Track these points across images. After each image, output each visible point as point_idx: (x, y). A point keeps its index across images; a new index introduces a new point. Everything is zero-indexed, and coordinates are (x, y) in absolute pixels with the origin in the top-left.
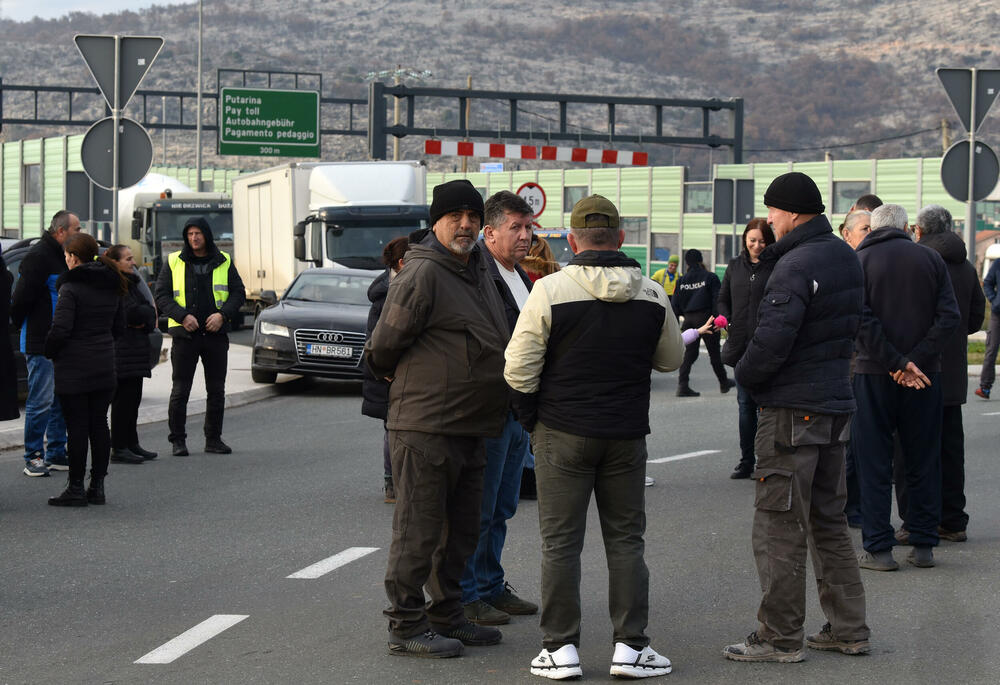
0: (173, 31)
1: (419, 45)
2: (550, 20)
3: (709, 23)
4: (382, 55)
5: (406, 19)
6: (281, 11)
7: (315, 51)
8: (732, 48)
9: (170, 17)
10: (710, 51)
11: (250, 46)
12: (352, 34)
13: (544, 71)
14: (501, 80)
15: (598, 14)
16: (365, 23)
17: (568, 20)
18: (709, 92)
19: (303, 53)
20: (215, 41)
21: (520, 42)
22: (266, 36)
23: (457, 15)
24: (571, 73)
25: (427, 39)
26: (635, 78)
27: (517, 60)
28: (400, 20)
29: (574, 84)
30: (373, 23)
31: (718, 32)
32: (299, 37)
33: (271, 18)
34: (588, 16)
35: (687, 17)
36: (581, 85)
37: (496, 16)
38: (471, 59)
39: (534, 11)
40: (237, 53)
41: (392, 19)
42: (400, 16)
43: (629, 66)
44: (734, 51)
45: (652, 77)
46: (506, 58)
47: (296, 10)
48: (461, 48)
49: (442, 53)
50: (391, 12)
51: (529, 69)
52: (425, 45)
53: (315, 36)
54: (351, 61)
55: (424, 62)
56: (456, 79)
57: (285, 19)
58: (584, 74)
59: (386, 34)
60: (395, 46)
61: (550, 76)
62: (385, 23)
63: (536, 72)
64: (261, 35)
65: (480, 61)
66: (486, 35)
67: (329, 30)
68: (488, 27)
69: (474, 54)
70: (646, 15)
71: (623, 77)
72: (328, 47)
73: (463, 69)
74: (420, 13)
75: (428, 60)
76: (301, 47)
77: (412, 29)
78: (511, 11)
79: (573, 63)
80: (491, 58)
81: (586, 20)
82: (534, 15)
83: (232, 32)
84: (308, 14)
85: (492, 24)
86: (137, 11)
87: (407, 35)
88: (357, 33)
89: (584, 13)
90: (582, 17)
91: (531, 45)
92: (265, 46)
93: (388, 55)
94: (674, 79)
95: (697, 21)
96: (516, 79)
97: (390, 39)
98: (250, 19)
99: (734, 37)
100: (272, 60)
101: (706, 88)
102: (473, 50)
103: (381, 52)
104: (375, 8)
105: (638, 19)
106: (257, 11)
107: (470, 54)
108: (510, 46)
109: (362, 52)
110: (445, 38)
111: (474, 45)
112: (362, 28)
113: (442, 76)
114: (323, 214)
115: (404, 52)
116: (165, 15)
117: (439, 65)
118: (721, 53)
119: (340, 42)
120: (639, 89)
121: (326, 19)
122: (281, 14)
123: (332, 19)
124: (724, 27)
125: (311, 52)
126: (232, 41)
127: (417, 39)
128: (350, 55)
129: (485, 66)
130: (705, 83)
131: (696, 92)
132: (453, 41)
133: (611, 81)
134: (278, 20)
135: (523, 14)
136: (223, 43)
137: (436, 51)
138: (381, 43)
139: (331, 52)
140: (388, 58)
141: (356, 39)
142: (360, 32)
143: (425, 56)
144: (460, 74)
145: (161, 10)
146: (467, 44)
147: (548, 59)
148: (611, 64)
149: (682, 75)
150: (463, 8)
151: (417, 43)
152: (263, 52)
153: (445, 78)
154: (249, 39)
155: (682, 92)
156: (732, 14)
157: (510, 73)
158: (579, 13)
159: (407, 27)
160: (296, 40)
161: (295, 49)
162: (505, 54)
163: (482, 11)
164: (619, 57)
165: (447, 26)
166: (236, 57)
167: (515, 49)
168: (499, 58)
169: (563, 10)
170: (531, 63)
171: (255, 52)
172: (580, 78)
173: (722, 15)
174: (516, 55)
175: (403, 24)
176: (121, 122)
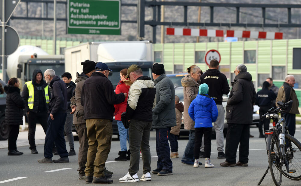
176: (6, 27)
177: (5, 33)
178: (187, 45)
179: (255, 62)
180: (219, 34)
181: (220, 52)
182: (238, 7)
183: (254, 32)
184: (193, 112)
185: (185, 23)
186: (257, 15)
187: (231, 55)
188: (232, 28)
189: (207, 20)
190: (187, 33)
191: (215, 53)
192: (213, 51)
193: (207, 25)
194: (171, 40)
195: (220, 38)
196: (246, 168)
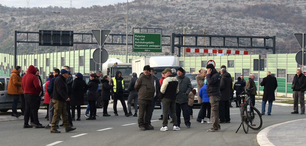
0: (125, 11)
1: (202, 14)
2: (244, 6)
3: (295, 5)
4: (190, 18)
5: (197, 6)
6: (158, 4)
7: (169, 17)
8: (303, 13)
9: (124, 7)
10: (296, 14)
11: (149, 16)
12: (180, 11)
13: (241, 22)
14: (228, 25)
15: (259, 3)
16: (184, 7)
17: (249, 5)
18: (295, 28)
19: (165, 17)
20: (137, 14)
21: (234, 13)
22: (154, 12)
23: (214, 4)
24: (250, 22)
25: (204, 12)
26: (271, 24)
27: (233, 19)
28: (195, 6)
29: (251, 26)
30: (187, 7)
31: (298, 9)
32: (164, 12)
33: (155, 6)
34: (256, 4)
35: (288, 4)
36: (253, 26)
37: (226, 5)
38: (218, 19)
39: (238, 3)
40: (144, 18)
41: (193, 6)
42: (195, 5)
43: (269, 20)
44: (303, 15)
45: (276, 23)
46: (229, 18)
47: (163, 4)
48: (215, 15)
49: (209, 17)
50: (192, 4)
51: (236, 21)
52: (203, 14)
53: (169, 12)
54: (180, 20)
55: (203, 20)
56: (213, 25)
57: (159, 7)
58: (254, 23)
59: (191, 11)
60: (194, 15)
61: (243, 23)
62: (191, 8)
63: (239, 22)
64: (152, 12)
65: (221, 19)
66: (223, 11)
67: (173, 10)
68: (224, 8)
69: (219, 17)
70: (275, 3)
71: (267, 23)
72: (172, 15)
73: (216, 21)
74: (202, 4)
75: (204, 19)
76: (164, 15)
77: (199, 9)
78: (231, 3)
79: (251, 19)
80: (224, 18)
81: (255, 5)
82: (238, 4)
83: (143, 11)
84: (166, 5)
85: (225, 7)
86: (114, 5)
87: (198, 11)
88: (182, 11)
89: (255, 3)
90: (254, 4)
91: (237, 14)
92: (153, 15)
93: (192, 18)
94: (284, 24)
95: (292, 5)
96: (232, 25)
97: (192, 12)
98: (148, 7)
99: (304, 10)
100: (155, 20)
101: (294, 26)
102: (218, 16)
103: (189, 17)
104: (187, 3)
105: (272, 5)
106: (151, 4)
107: (218, 17)
108: (231, 14)
109: (183, 17)
110: (210, 12)
111: (219, 14)
112: (183, 9)
113: (209, 24)
115: (197, 17)
116: (122, 6)
117: (208, 20)
118: (299, 15)
119: (177, 14)
120: (272, 27)
121: (172, 6)
122: (158, 5)
123: (174, 6)
124: (300, 7)
125: (167, 17)
126: (143, 14)
127: (201, 12)
128: (180, 18)
129: (223, 21)
130: (294, 25)
131: (291, 28)
132: (212, 13)
133: (263, 25)
134: (157, 7)
135: (235, 4)
136: (140, 14)
137: (207, 16)
138: (189, 14)
139: (174, 17)
140: (192, 19)
141: (182, 12)
142: (183, 11)
143: (203, 18)
144: (214, 23)
145: (121, 4)
146: (217, 14)
147: (243, 18)
148: (263, 19)
149: (286, 23)
150: (215, 2)
151: (201, 14)
152: (152, 17)
153: (210, 25)
154: (148, 13)
155: (286, 28)
156: (303, 3)
157: (231, 23)
158: (253, 3)
159: (198, 9)
160: (163, 13)
161: (163, 16)
162: (229, 17)
163: (222, 3)
164: (265, 17)
165: (210, 8)
166: (144, 19)
167: (232, 15)
168: (227, 18)
169: (248, 2)
170: (237, 19)
171: (150, 17)
172: (253, 24)
173: (300, 3)
174: (232, 17)
175: (196, 7)
178: (197, 57)
179: (233, 67)
180: (214, 52)
181: (215, 61)
182: (224, 37)
183: (233, 51)
184: (202, 94)
185: (196, 46)
186: (234, 42)
187: (221, 63)
188: (221, 49)
189: (208, 44)
190: (197, 51)
191: (212, 62)
192: (211, 61)
193: (208, 47)
194: (188, 55)
195: (215, 54)
196: (229, 124)
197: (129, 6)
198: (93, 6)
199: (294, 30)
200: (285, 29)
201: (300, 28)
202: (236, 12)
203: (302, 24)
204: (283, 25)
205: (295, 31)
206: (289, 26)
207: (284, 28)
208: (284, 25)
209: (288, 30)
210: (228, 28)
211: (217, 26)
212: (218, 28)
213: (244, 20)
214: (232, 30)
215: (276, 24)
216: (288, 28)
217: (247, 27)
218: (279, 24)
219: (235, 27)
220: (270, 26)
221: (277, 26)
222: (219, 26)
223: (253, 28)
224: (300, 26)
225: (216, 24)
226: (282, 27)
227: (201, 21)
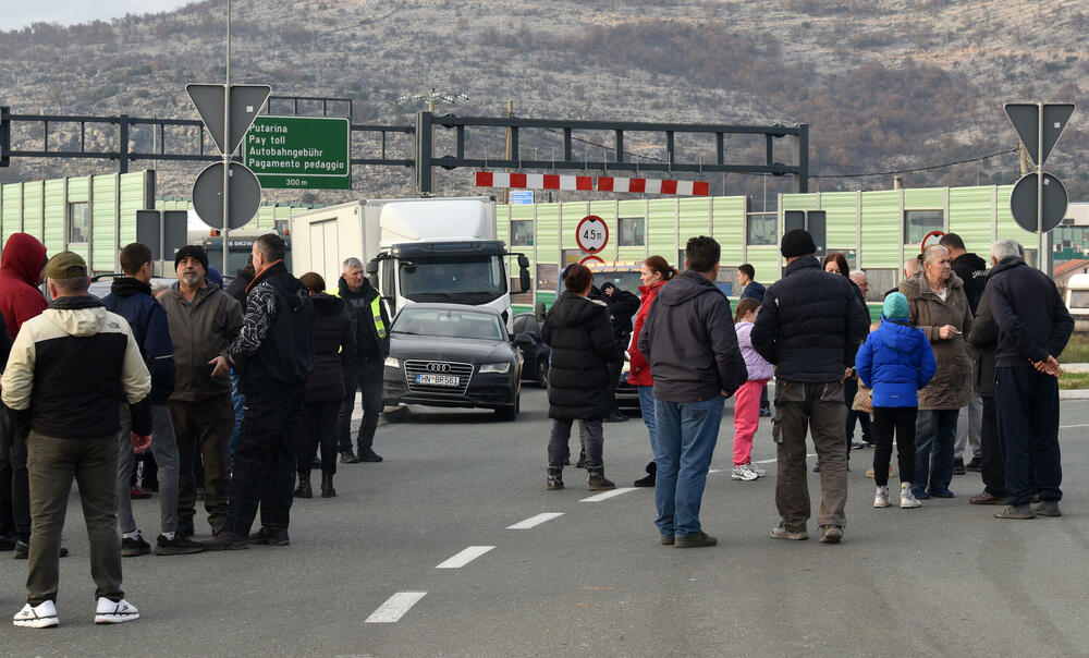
0: (151, 44)
1: (431, 57)
2: (579, 27)
3: (759, 29)
4: (388, 68)
5: (415, 27)
6: (274, 19)
7: (313, 65)
8: (786, 57)
9: (147, 28)
10: (761, 60)
11: (239, 60)
12: (354, 45)
13: (572, 85)
14: (524, 96)
15: (633, 20)
16: (369, 32)
17: (599, 27)
18: (759, 107)
19: (299, 67)
20: (198, 55)
21: (545, 52)
22: (258, 48)
23: (474, 23)
24: (604, 87)
25: (439, 50)
26: (675, 92)
27: (542, 73)
28: (409, 29)
29: (606, 99)
30: (379, 32)
31: (768, 39)
32: (294, 49)
33: (263, 28)
34: (622, 22)
35: (733, 22)
36: (614, 101)
37: (517, 24)
38: (490, 72)
39: (561, 17)
40: (224, 68)
41: (399, 28)
42: (408, 24)
43: (668, 78)
44: (787, 60)
45: (695, 91)
46: (529, 71)
47: (290, 19)
48: (478, 60)
49: (456, 65)
50: (397, 20)
51: (555, 82)
52: (437, 57)
53: (313, 46)
54: (354, 76)
55: (437, 77)
56: (473, 95)
57: (278, 29)
58: (618, 88)
59: (392, 45)
60: (403, 58)
61: (579, 90)
62: (392, 33)
63: (563, 86)
64: (250, 47)
65: (500, 74)
66: (506, 45)
67: (328, 40)
68: (509, 36)
69: (492, 66)
70: (688, 20)
71: (662, 91)
72: (326, 60)
73: (481, 83)
74: (432, 21)
75: (440, 74)
76: (296, 60)
77: (422, 38)
78: (535, 18)
79: (605, 76)
80: (512, 71)
81: (619, 28)
82: (560, 23)
83: (218, 44)
84: (304, 23)
85: (513, 32)
86: (110, 22)
87: (417, 46)
88: (360, 44)
89: (617, 19)
90: (615, 24)
91: (558, 56)
92: (255, 59)
93: (396, 69)
94: (720, 92)
95: (745, 26)
96: (540, 94)
97: (398, 50)
98: (238, 30)
99: (788, 45)
100: (264, 75)
101: (756, 102)
102: (491, 62)
104: (380, 16)
105: (679, 25)
106: (246, 19)
107: (489, 66)
108: (534, 57)
109: (365, 65)
110: (461, 50)
111: (493, 56)
112: (366, 39)
113: (457, 91)
114: (396, 251)
115: (414, 66)
116: (141, 25)
117: (454, 79)
118: (772, 63)
119: (341, 55)
121: (324, 29)
122: (274, 24)
123: (332, 29)
124: (775, 34)
125: (308, 66)
126: (218, 55)
127: (428, 50)
128: (352, 69)
129: (507, 80)
130: (754, 97)
131: (744, 107)
132: (469, 52)
133: (650, 96)
134: (270, 30)
135: (547, 20)
136: (207, 57)
137: (450, 63)
138: (387, 56)
139: (332, 66)
140: (395, 73)
141: (359, 50)
142: (364, 43)
143: (437, 70)
144: (477, 89)
145: (137, 20)
146: (486, 56)
147: (577, 71)
148: (648, 76)
149: (728, 89)
150: (480, 14)
151: (428, 55)
152: (253, 66)
154: (238, 52)
155: (729, 107)
156: (785, 18)
157: (534, 88)
158: (611, 19)
159: (416, 37)
160: (291, 52)
161: (290, 62)
162: (528, 66)
163: (502, 18)
164: (657, 68)
165: (462, 35)
167: (539, 60)
168: (521, 71)
169: (594, 16)
170: (558, 76)
171: (245, 67)
172: (614, 92)
173: (773, 19)
174: (540, 68)
175: (412, 33)
176: (231, 166)
177: (230, 178)
197: (166, 26)
198: (35, 26)
199: (755, 113)
200: (726, 111)
201: (777, 108)
202: (553, 49)
203: (782, 94)
204: (717, 98)
205: (760, 117)
206: (740, 101)
207: (721, 108)
208: (720, 98)
209: (736, 115)
210: (524, 105)
211: (485, 98)
212: (491, 107)
213: (583, 79)
214: (539, 112)
215: (693, 95)
216: (736, 108)
217: (594, 105)
218: (705, 93)
219: (550, 105)
220: (674, 102)
221: (697, 100)
222: (495, 99)
223: (612, 106)
224: (774, 99)
225: (483, 92)
226: (713, 103)
227: (430, 83)
